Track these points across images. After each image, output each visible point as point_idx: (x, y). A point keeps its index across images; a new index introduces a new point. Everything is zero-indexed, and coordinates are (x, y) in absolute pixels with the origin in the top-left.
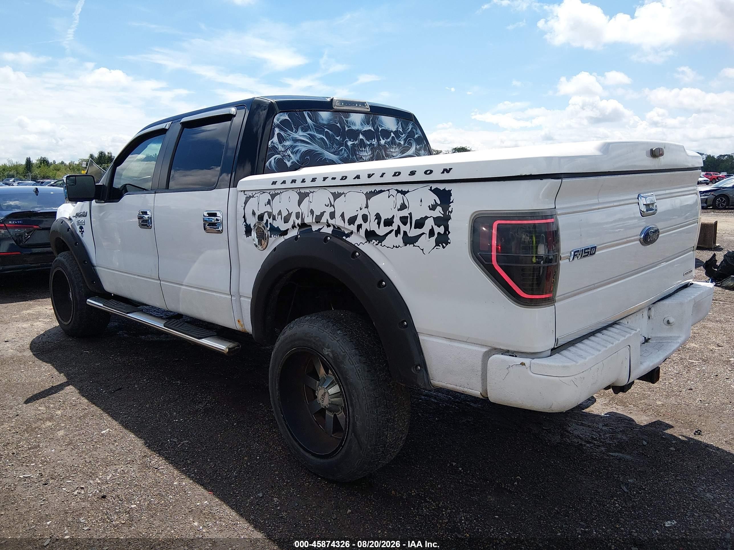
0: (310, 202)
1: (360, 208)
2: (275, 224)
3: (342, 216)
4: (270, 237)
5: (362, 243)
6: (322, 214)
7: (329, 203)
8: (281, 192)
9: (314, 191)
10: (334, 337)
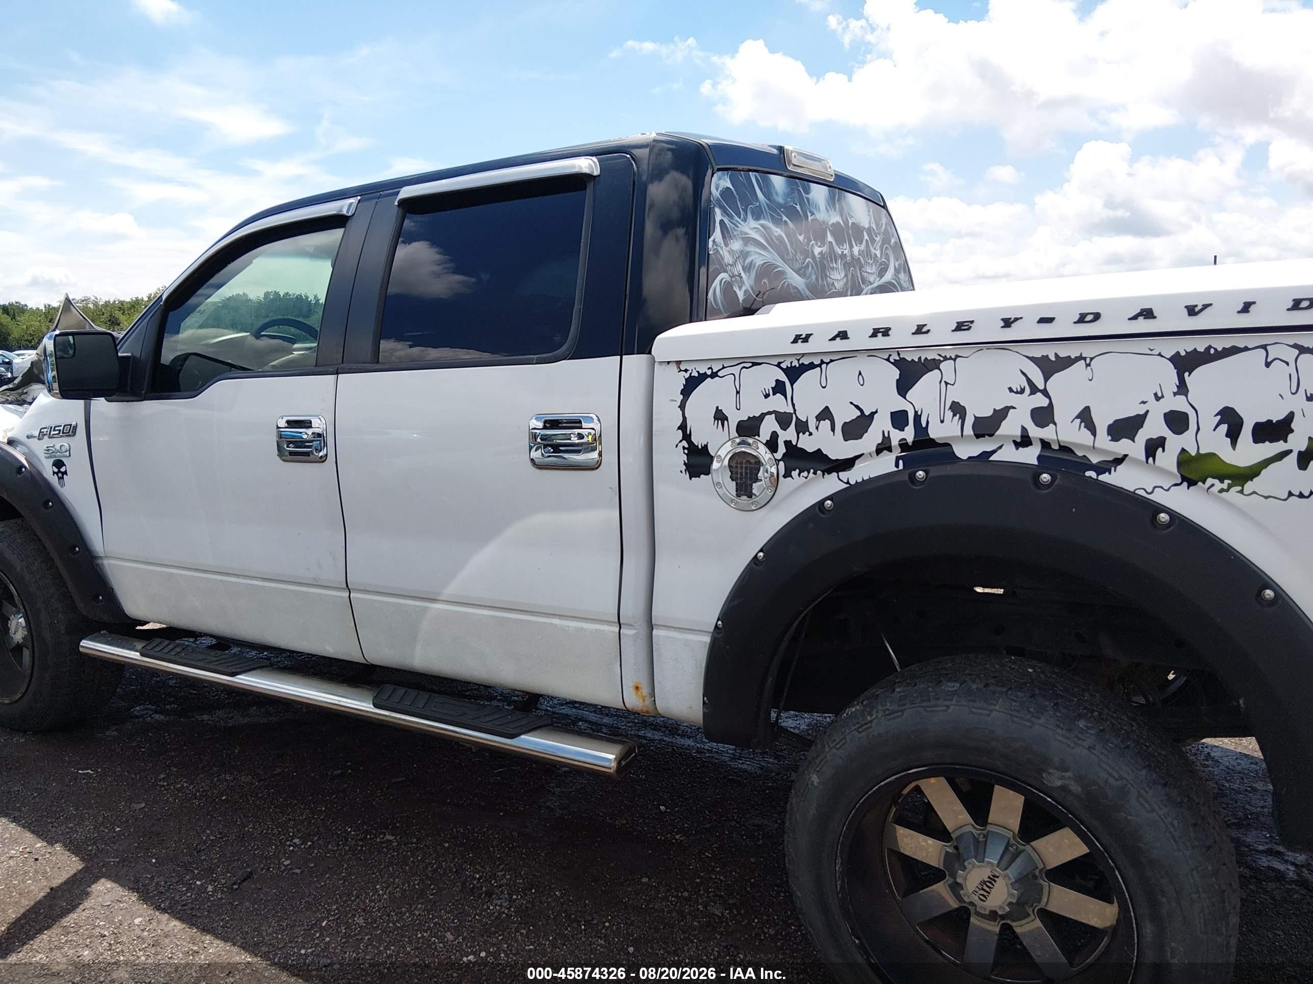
0: (947, 383)
1: (1156, 395)
2: (807, 444)
3: (1085, 417)
4: (785, 476)
5: (1161, 487)
6: (1001, 414)
7: (1024, 383)
8: (822, 362)
9: (957, 356)
10: (1075, 740)
